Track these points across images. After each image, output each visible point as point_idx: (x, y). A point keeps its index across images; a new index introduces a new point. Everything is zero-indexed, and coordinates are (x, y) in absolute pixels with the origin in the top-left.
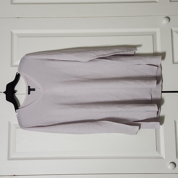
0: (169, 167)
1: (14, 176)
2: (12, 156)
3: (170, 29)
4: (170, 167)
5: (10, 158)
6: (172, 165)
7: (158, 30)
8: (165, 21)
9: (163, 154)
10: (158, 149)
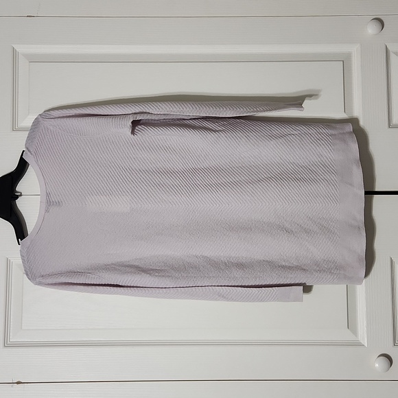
0: (377, 365)
1: (19, 383)
2: (13, 339)
3: (384, 48)
4: (379, 365)
5: (9, 343)
6: (384, 360)
7: (354, 50)
8: (372, 29)
9: (363, 337)
10: (351, 324)
